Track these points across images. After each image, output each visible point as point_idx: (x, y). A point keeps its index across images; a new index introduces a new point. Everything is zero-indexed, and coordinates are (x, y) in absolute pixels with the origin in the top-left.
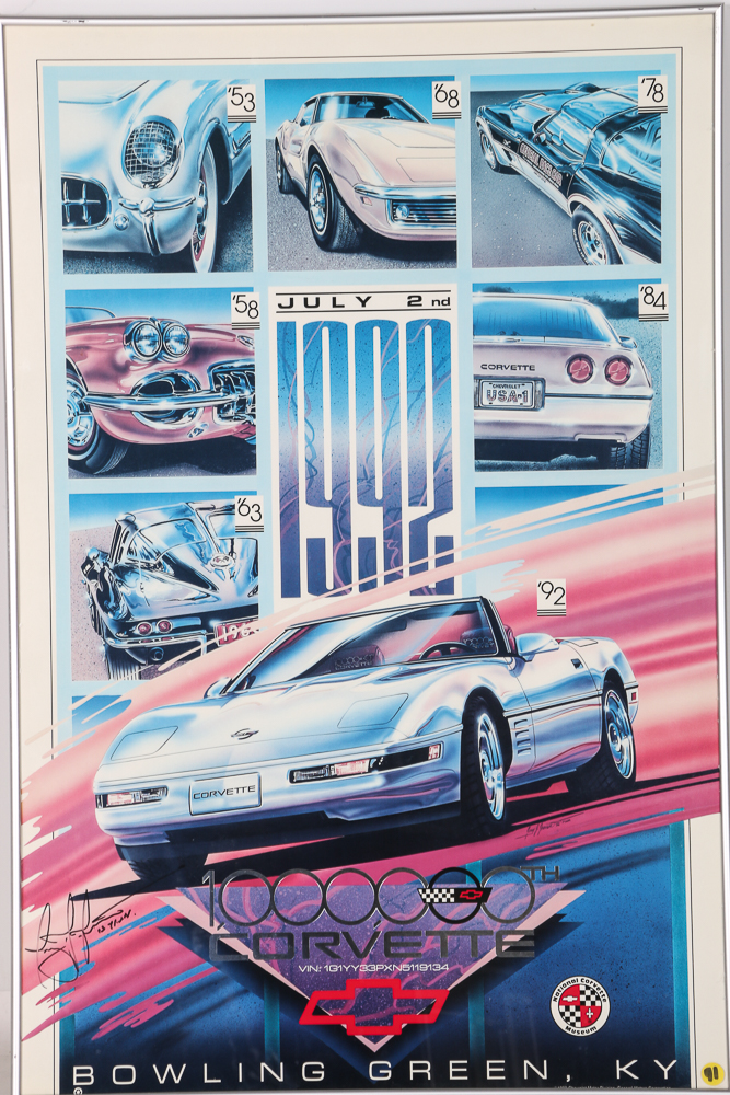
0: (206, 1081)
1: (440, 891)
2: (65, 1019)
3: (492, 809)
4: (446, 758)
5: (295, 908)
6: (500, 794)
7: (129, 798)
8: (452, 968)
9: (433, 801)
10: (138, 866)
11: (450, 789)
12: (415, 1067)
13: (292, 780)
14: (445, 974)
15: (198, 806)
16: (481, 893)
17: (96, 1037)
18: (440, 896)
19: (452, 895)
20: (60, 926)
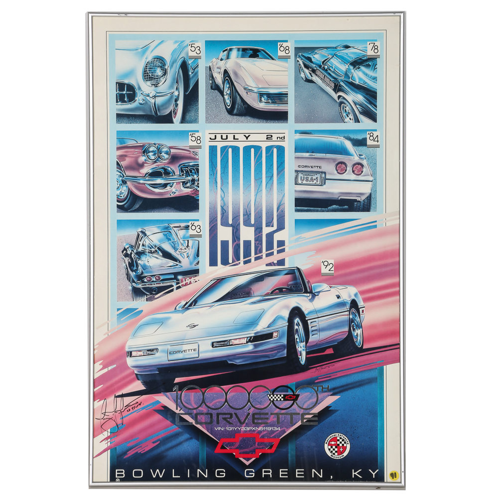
0: (173, 477)
1: (277, 396)
2: (112, 449)
3: (300, 360)
4: (281, 337)
5: (214, 402)
6: (304, 353)
7: (141, 353)
8: (282, 429)
9: (275, 356)
10: (145, 383)
11: (282, 351)
12: (265, 472)
13: (213, 347)
14: (278, 432)
15: (172, 357)
16: (295, 397)
17: (126, 457)
18: (277, 398)
19: (282, 398)
20: (110, 408)
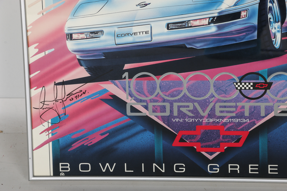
0: (126, 171)
1: (245, 84)
2: (54, 140)
3: (274, 43)
4: (250, 17)
5: (170, 91)
6: (279, 36)
7: (83, 36)
8: (251, 121)
9: (243, 39)
10: (89, 69)
11: (251, 33)
12: (231, 167)
13: (168, 29)
14: (247, 124)
15: (120, 41)
16: (267, 85)
17: (70, 150)
18: (245, 86)
19: (251, 86)
20: (50, 97)
